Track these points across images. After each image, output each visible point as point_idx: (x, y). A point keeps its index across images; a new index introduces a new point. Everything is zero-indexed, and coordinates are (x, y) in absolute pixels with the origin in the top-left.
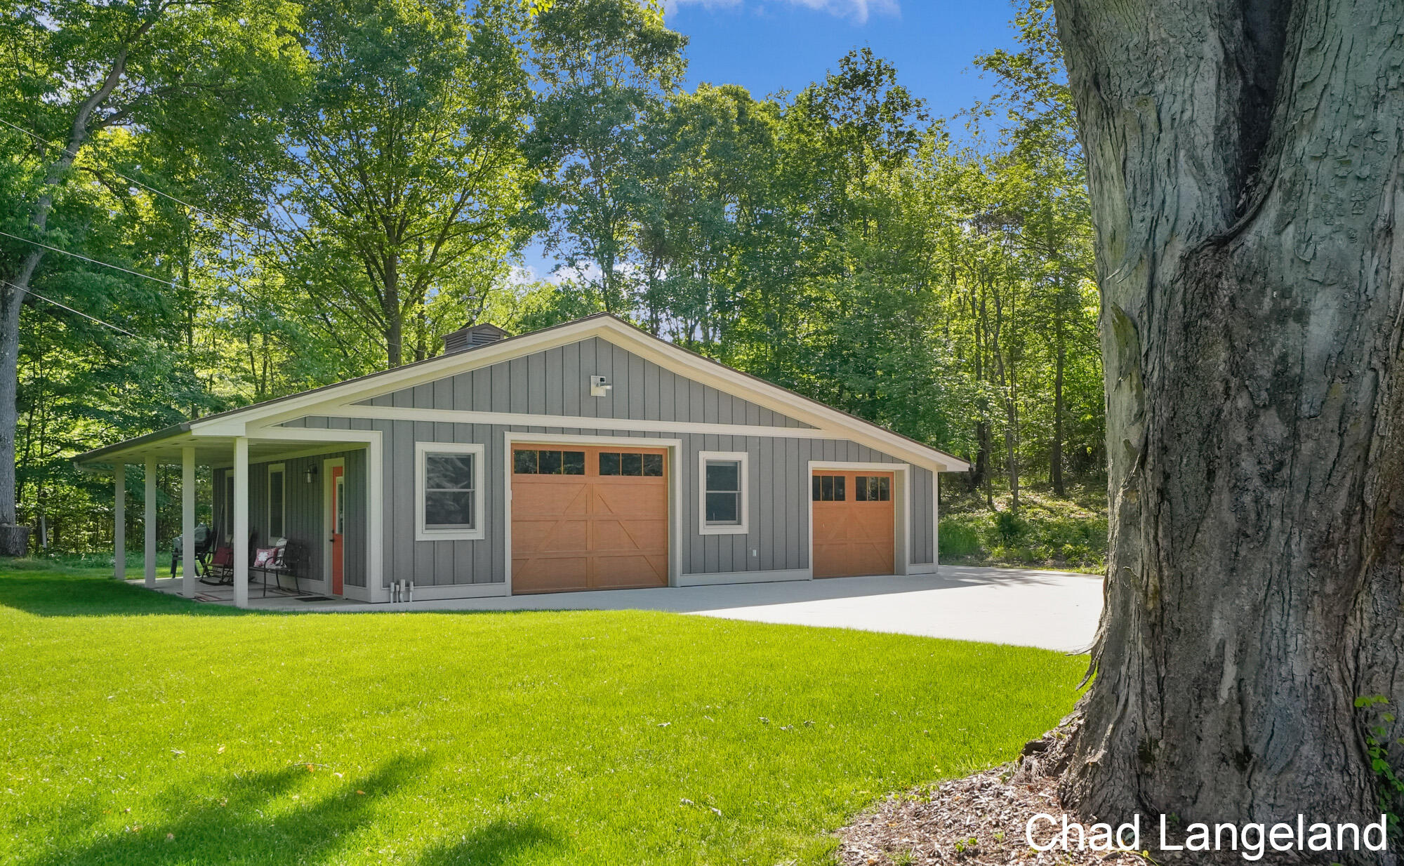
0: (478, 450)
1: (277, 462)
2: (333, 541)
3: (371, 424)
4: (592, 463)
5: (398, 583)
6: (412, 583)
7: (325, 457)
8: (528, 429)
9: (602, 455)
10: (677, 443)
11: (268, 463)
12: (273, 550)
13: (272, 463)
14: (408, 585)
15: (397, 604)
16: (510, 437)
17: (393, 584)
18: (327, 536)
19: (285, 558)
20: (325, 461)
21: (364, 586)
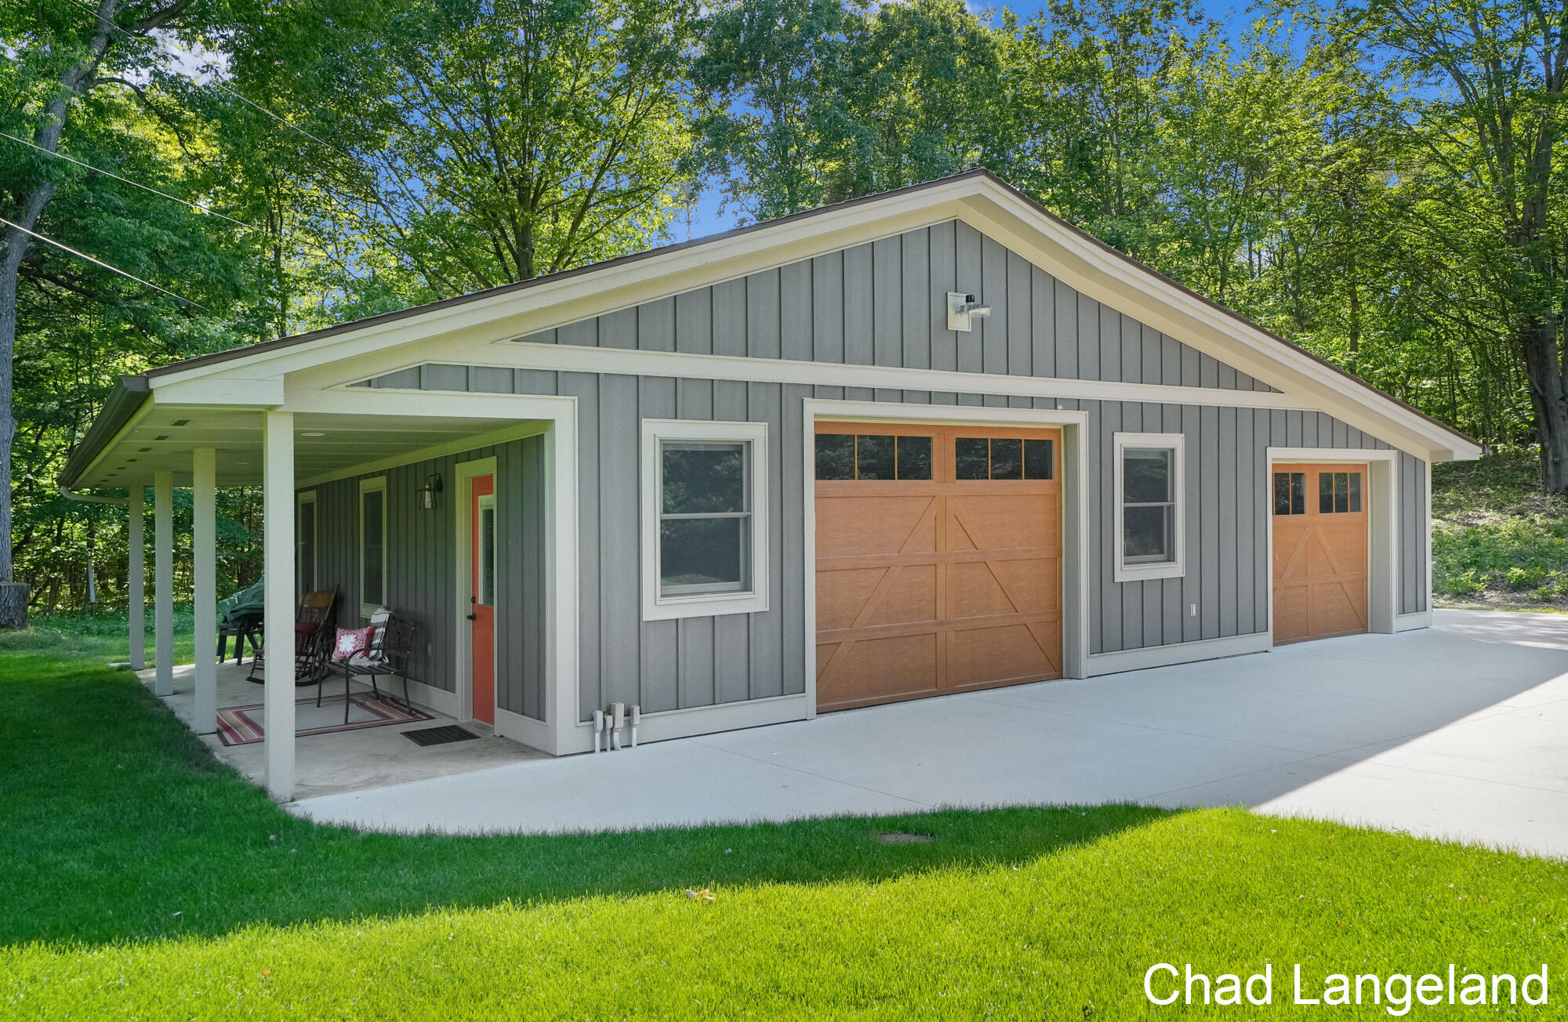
0: (756, 433)
1: (373, 475)
2: (472, 618)
3: (556, 382)
4: (943, 457)
5: (609, 711)
6: (636, 709)
7: (459, 458)
8: (844, 393)
9: (961, 443)
10: (1080, 418)
11: (359, 478)
12: (365, 631)
13: (366, 476)
14: (628, 713)
15: (609, 753)
16: (814, 409)
17: (599, 715)
18: (462, 608)
19: (385, 647)
20: (458, 466)
21: (540, 716)
